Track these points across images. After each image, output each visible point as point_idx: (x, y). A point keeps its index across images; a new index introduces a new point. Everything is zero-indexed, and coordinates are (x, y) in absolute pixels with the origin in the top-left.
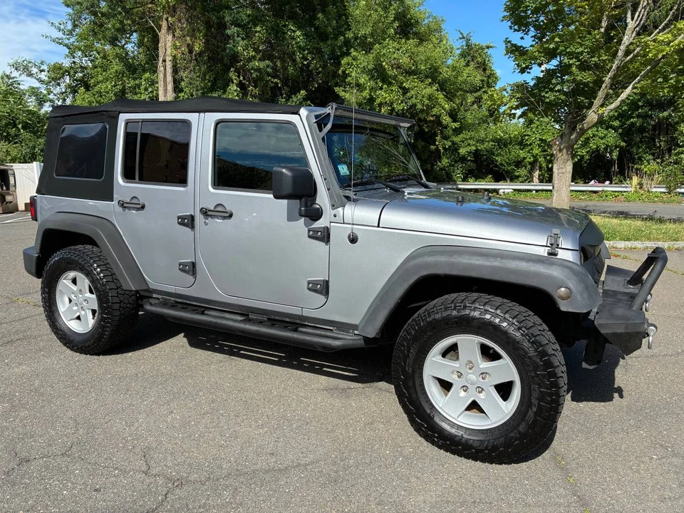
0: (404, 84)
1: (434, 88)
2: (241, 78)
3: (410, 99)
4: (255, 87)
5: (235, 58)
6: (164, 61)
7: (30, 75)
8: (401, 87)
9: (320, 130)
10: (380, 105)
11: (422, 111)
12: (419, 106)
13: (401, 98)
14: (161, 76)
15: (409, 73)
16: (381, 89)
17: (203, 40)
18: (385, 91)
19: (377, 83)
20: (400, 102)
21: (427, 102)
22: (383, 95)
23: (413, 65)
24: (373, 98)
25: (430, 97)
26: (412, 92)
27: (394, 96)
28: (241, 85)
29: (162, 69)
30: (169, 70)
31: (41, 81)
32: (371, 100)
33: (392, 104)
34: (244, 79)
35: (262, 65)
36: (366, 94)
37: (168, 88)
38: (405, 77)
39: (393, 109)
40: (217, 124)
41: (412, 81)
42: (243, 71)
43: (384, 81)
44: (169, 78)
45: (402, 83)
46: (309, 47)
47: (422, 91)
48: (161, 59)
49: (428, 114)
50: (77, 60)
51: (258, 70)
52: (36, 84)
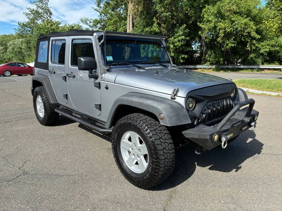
0: (232, 19)
1: (248, 19)
2: (158, 21)
3: (235, 26)
4: (164, 24)
5: (156, 12)
6: (129, 16)
7: (87, 24)
8: (230, 21)
9: (100, 41)
10: (220, 29)
11: (241, 31)
12: (239, 29)
13: (230, 26)
14: (128, 22)
15: (235, 13)
16: (220, 22)
17: (142, 6)
18: (222, 23)
19: (218, 19)
20: (229, 27)
21: (243, 26)
22: (221, 25)
23: (238, 9)
24: (216, 26)
25: (245, 24)
26: (236, 22)
27: (226, 25)
28: (158, 24)
29: (129, 19)
30: (131, 19)
31: (90, 26)
32: (215, 27)
33: (225, 28)
34: (160, 21)
35: (167, 14)
36: (212, 25)
37: (130, 27)
38: (233, 15)
39: (225, 31)
40: (73, 40)
41: (237, 17)
42: (159, 18)
43: (222, 18)
44: (131, 23)
45: (231, 18)
46: (188, 5)
47: (241, 21)
48: (128, 15)
49: (244, 32)
50: (102, 18)
51: (166, 16)
52: (89, 27)
